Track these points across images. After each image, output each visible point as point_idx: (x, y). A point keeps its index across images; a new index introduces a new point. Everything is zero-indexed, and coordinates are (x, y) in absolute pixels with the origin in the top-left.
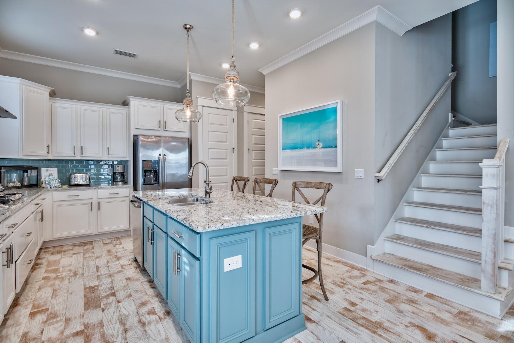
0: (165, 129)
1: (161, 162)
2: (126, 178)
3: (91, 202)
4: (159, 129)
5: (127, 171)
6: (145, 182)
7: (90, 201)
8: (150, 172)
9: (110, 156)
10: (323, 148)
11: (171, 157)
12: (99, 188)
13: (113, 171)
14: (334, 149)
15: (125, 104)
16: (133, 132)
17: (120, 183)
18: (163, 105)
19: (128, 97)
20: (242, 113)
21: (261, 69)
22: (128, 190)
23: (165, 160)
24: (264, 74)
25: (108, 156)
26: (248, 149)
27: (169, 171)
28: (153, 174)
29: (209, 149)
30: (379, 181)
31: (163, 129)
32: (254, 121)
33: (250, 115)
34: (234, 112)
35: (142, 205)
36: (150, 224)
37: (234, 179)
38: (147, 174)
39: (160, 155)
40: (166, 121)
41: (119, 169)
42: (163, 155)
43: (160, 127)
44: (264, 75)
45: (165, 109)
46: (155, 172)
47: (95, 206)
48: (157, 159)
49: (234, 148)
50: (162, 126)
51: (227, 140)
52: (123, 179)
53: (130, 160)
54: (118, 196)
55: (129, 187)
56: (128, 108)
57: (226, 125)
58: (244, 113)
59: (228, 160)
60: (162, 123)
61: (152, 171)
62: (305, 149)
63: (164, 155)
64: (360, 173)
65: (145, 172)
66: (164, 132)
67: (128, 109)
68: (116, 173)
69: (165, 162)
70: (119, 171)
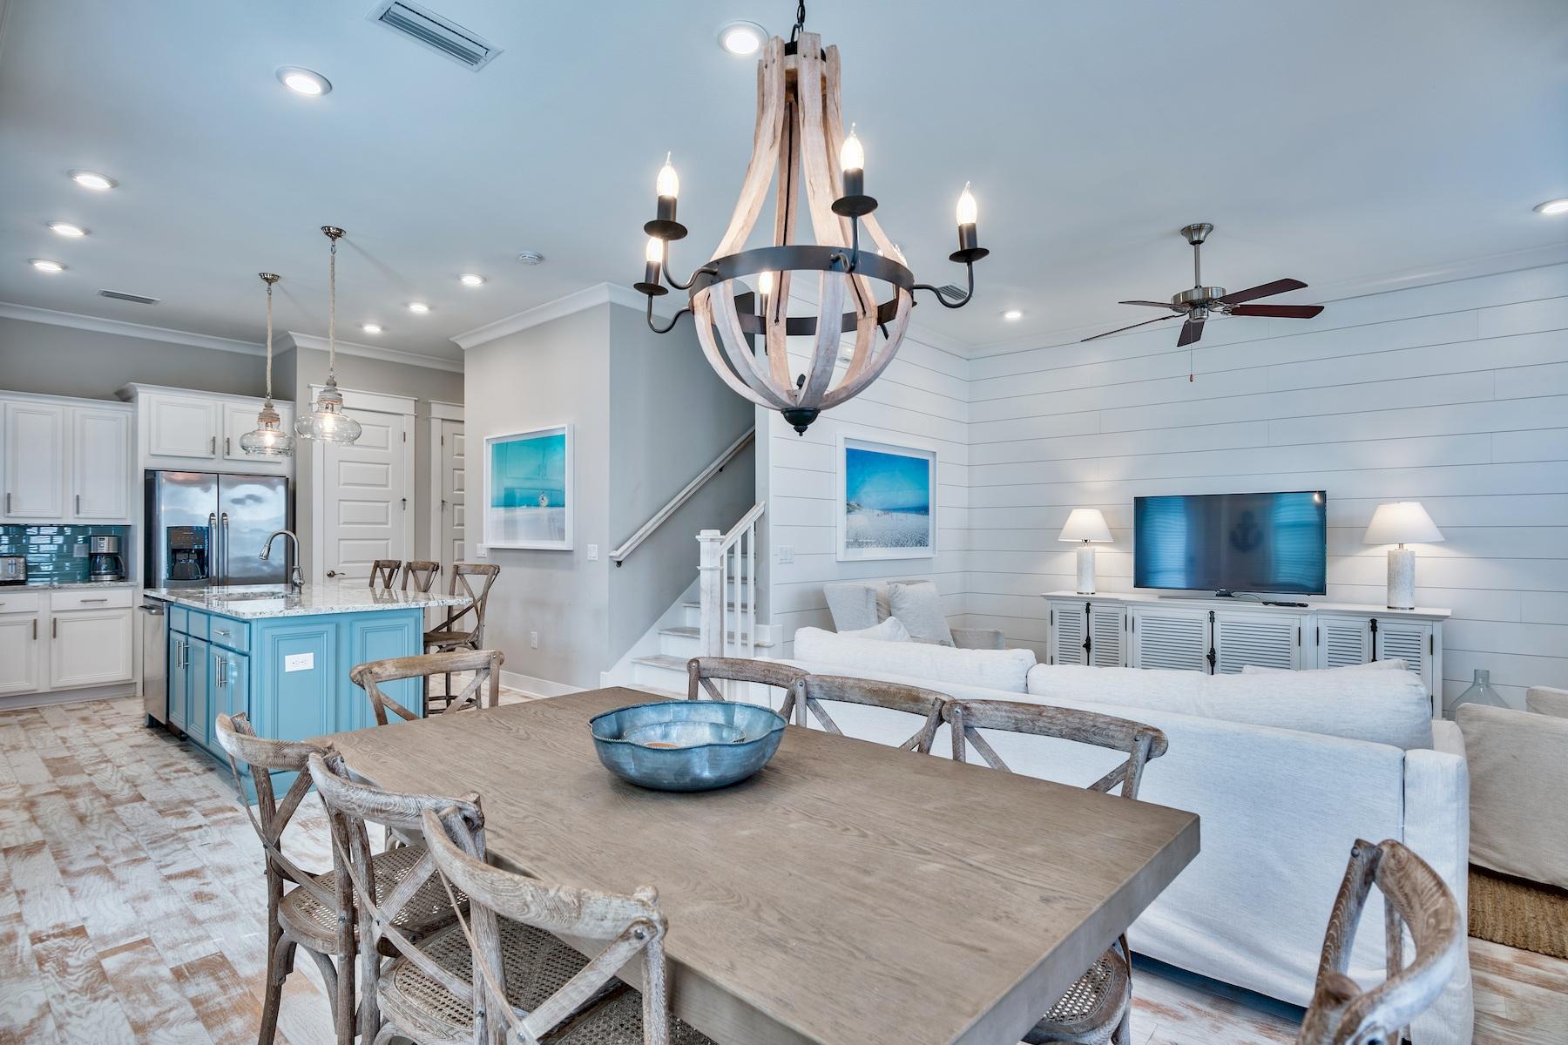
0: (227, 457)
1: (214, 531)
2: (123, 568)
3: (35, 620)
4: (213, 456)
5: (127, 552)
6: (173, 575)
7: (31, 618)
8: (188, 553)
9: (81, 515)
10: (548, 506)
11: (242, 517)
12: (54, 588)
13: (90, 550)
14: (561, 509)
15: (125, 396)
16: (144, 463)
17: (109, 577)
18: (222, 403)
19: (132, 386)
20: (428, 420)
21: (457, 337)
22: (129, 592)
23: (225, 526)
24: (463, 347)
25: (76, 515)
26: (443, 502)
27: (234, 552)
28: (196, 557)
29: (340, 500)
30: (619, 563)
31: (221, 455)
32: (459, 439)
33: (447, 424)
34: (405, 417)
35: (165, 611)
36: (182, 638)
37: (378, 565)
38: (180, 556)
39: (212, 515)
40: (228, 439)
41: (105, 546)
42: (220, 514)
43: (214, 452)
44: (463, 351)
45: (227, 411)
46: (200, 553)
47: (44, 628)
48: (205, 525)
49: (404, 500)
50: (219, 450)
51: (387, 482)
52: (117, 568)
53: (136, 526)
54: (105, 605)
55: (132, 586)
56: (132, 406)
57: (386, 448)
58: (433, 421)
59: (389, 526)
60: (219, 442)
61: (191, 550)
62: (525, 507)
63: (224, 515)
64: (593, 552)
65: (174, 552)
66: (226, 462)
67: (130, 409)
68: (96, 555)
69: (226, 530)
70: (105, 551)
